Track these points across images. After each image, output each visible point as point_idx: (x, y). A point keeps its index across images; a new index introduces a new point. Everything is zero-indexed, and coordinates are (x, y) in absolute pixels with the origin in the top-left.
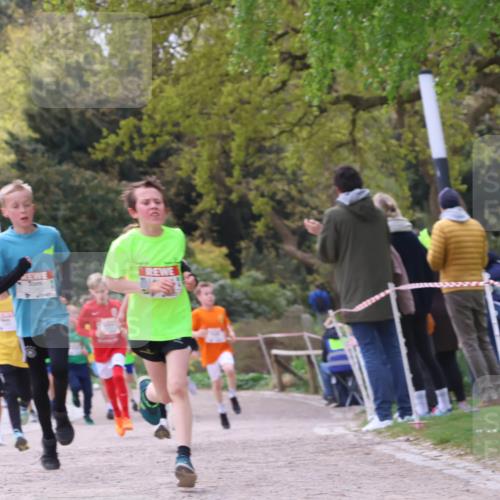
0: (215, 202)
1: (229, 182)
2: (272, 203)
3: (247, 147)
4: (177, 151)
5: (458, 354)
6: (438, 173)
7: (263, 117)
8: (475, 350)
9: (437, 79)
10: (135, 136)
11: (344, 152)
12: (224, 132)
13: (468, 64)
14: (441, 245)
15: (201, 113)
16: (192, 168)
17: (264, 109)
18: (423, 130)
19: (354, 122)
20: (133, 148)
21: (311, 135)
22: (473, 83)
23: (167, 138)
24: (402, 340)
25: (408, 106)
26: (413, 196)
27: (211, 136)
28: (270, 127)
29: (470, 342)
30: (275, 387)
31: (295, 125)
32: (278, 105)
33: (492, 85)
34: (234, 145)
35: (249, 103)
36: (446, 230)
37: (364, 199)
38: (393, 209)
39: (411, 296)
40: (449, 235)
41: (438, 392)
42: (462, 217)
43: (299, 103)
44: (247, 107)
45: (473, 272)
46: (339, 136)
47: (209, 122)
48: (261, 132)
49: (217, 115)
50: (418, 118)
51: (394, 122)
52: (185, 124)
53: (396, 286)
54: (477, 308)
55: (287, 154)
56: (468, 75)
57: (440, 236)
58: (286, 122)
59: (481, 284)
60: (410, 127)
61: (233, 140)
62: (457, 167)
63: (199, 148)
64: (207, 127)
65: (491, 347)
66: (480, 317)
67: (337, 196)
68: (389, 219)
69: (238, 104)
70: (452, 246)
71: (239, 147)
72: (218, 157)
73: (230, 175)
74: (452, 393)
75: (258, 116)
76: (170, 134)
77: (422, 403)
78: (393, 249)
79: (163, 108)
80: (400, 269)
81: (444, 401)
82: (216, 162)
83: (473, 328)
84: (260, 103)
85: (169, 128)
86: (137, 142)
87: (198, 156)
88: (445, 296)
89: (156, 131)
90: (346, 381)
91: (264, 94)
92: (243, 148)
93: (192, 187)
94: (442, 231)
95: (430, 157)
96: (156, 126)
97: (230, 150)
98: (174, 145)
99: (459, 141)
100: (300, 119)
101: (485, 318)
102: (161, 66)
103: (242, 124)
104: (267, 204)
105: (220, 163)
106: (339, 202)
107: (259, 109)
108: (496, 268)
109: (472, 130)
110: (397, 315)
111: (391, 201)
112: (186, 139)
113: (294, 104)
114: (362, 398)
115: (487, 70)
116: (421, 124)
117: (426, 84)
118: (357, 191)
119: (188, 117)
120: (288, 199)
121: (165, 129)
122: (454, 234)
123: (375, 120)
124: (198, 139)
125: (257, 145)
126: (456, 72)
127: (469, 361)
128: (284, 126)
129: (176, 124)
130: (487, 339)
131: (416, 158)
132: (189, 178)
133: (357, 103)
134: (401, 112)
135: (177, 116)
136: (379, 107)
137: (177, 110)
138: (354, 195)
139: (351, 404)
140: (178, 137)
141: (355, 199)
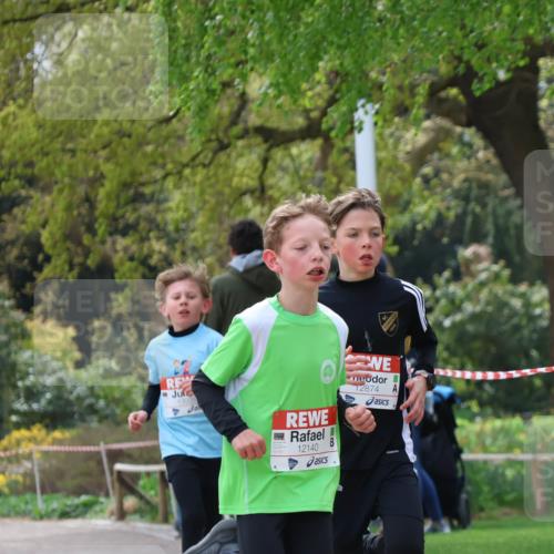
0: (67, 268)
1: (86, 239)
2: (142, 269)
3: (118, 197)
4: (26, 200)
7: (145, 155)
9: (377, 106)
11: (248, 201)
12: (91, 173)
15: (64, 150)
16: (41, 221)
17: (148, 144)
18: (351, 173)
19: (265, 161)
21: (208, 178)
23: (17, 183)
25: (336, 142)
27: (74, 178)
28: (152, 168)
30: (112, 514)
31: (185, 166)
32: (167, 138)
33: (446, 114)
34: (102, 193)
35: (129, 136)
44: (126, 140)
46: (245, 180)
47: (74, 160)
48: (141, 174)
49: (86, 151)
50: (346, 157)
51: (315, 161)
52: (42, 164)
55: (172, 204)
58: (174, 162)
60: (335, 168)
61: (103, 185)
62: (390, 222)
63: (55, 195)
64: (70, 166)
69: (115, 137)
71: (108, 196)
73: (91, 230)
75: (139, 155)
76: (19, 177)
79: (15, 143)
82: (75, 213)
84: (144, 136)
85: (19, 169)
87: (53, 204)
89: (2, 174)
91: (150, 124)
92: (113, 196)
93: (39, 247)
96: (3, 167)
97: (96, 200)
98: (23, 193)
99: (396, 187)
100: (194, 159)
102: (20, 86)
103: (117, 164)
104: (136, 270)
105: (79, 214)
106: (230, 267)
107: (142, 143)
112: (41, 184)
113: (188, 138)
115: (443, 94)
116: (351, 164)
118: (256, 253)
119: (47, 154)
120: (164, 263)
121: (13, 170)
124: (56, 183)
125: (131, 192)
128: (170, 166)
129: (30, 164)
132: (38, 236)
133: (273, 138)
135: (31, 153)
136: (298, 142)
137: (33, 145)
138: (251, 258)
140: (31, 182)
141: (252, 264)
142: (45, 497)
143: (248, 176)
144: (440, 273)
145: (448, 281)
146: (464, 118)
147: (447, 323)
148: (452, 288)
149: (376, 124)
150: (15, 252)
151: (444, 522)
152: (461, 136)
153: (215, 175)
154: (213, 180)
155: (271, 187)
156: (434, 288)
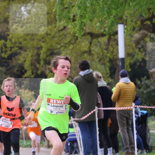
0: (31, 74)
1: (38, 66)
3: (47, 53)
4: (19, 54)
5: (118, 135)
6: (120, 64)
7: (55, 41)
8: (125, 133)
9: (125, 27)
10: (4, 48)
11: (86, 55)
12: (39, 46)
13: (138, 20)
14: (118, 92)
15: (31, 39)
16: (24, 59)
17: (56, 37)
19: (91, 43)
20: (2, 52)
21: (73, 48)
22: (139, 28)
23: (16, 49)
24: (98, 129)
25: (112, 37)
26: (110, 73)
27: (34, 47)
28: (57, 45)
29: (124, 130)
30: (46, 146)
31: (67, 44)
32: (61, 36)
33: (146, 29)
34: (42, 52)
35: (50, 35)
36: (121, 86)
37: (90, 74)
38: (101, 78)
39: (103, 112)
40: (121, 88)
41: (108, 149)
42: (128, 81)
43: (70, 35)
44: (49, 36)
45: (129, 103)
47: (33, 42)
48: (53, 46)
49: (37, 39)
50: (116, 42)
51: (106, 43)
52: (24, 43)
53: (98, 108)
54: (128, 117)
56: (137, 25)
57: (118, 89)
58: (64, 43)
59: (132, 108)
60: (112, 45)
61: (42, 50)
62: (128, 62)
63: (28, 52)
64: (32, 44)
65: (131, 132)
66: (129, 121)
67: (80, 72)
68: (99, 81)
69: (46, 35)
70: (122, 92)
71: (44, 52)
72: (35, 56)
73: (39, 63)
74: (114, 150)
75: (53, 40)
76: (17, 47)
77: (102, 154)
78: (98, 94)
80: (100, 101)
81: (110, 153)
82: (34, 58)
83: (126, 124)
85: (17, 45)
86: (4, 50)
87: (27, 55)
88: (117, 112)
89: (12, 46)
90: (74, 145)
91: (56, 31)
93: (23, 68)
94: (119, 86)
95: (118, 57)
96: (12, 44)
97: (40, 54)
98: (18, 51)
99: (131, 51)
100: (70, 42)
101: (131, 121)
103: (47, 43)
106: (80, 75)
107: (54, 37)
108: (138, 102)
109: (136, 47)
110: (97, 119)
111: (100, 75)
112: (24, 49)
113: (68, 36)
114: (79, 151)
115: (145, 23)
116: (117, 44)
117: (121, 28)
118: (87, 70)
119: (25, 40)
121: (16, 45)
122: (124, 88)
123: (99, 42)
124: (28, 48)
125: (51, 51)
126: (133, 24)
127: (122, 137)
128: (62, 44)
129: (20, 43)
130: (131, 129)
131: (113, 58)
132: (23, 64)
133: (92, 35)
134: (109, 39)
135: (21, 40)
136: (101, 37)
137: (21, 38)
138: (86, 72)
139: (74, 153)
140: (21, 48)
141: (86, 73)
142: (26, 141)
143: (85, 47)
144: (143, 77)
145: (145, 80)
146: (151, 30)
147: (145, 92)
148: (147, 81)
149: (125, 32)
150: (16, 69)
151: (145, 151)
152: (150, 36)
153: (76, 47)
154: (75, 49)
155: (93, 51)
156: (141, 81)
